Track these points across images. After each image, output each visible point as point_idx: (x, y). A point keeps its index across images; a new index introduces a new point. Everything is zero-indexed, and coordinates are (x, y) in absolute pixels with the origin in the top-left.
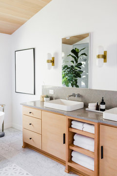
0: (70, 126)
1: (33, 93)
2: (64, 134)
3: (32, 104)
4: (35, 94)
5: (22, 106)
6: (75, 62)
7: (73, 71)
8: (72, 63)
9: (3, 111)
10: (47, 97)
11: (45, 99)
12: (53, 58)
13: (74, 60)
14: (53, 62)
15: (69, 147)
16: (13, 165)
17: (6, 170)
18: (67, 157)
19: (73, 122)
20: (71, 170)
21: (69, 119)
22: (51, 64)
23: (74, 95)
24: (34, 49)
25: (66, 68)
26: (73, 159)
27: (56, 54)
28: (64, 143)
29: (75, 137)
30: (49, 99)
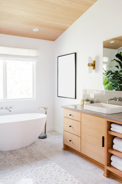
0: (109, 129)
1: (74, 97)
2: (103, 137)
3: (74, 108)
4: (76, 98)
5: (62, 108)
6: (120, 67)
7: (118, 76)
8: (117, 68)
9: (46, 114)
10: (88, 100)
11: (85, 102)
12: (94, 62)
13: (119, 65)
14: (94, 65)
15: (108, 151)
16: (53, 163)
17: (46, 167)
18: (106, 161)
19: (112, 125)
20: (110, 175)
21: (108, 122)
22: (92, 67)
23: (115, 99)
24: (75, 54)
25: (110, 74)
26: (112, 164)
27: (97, 57)
28: (103, 146)
29: (115, 141)
30: (89, 102)
